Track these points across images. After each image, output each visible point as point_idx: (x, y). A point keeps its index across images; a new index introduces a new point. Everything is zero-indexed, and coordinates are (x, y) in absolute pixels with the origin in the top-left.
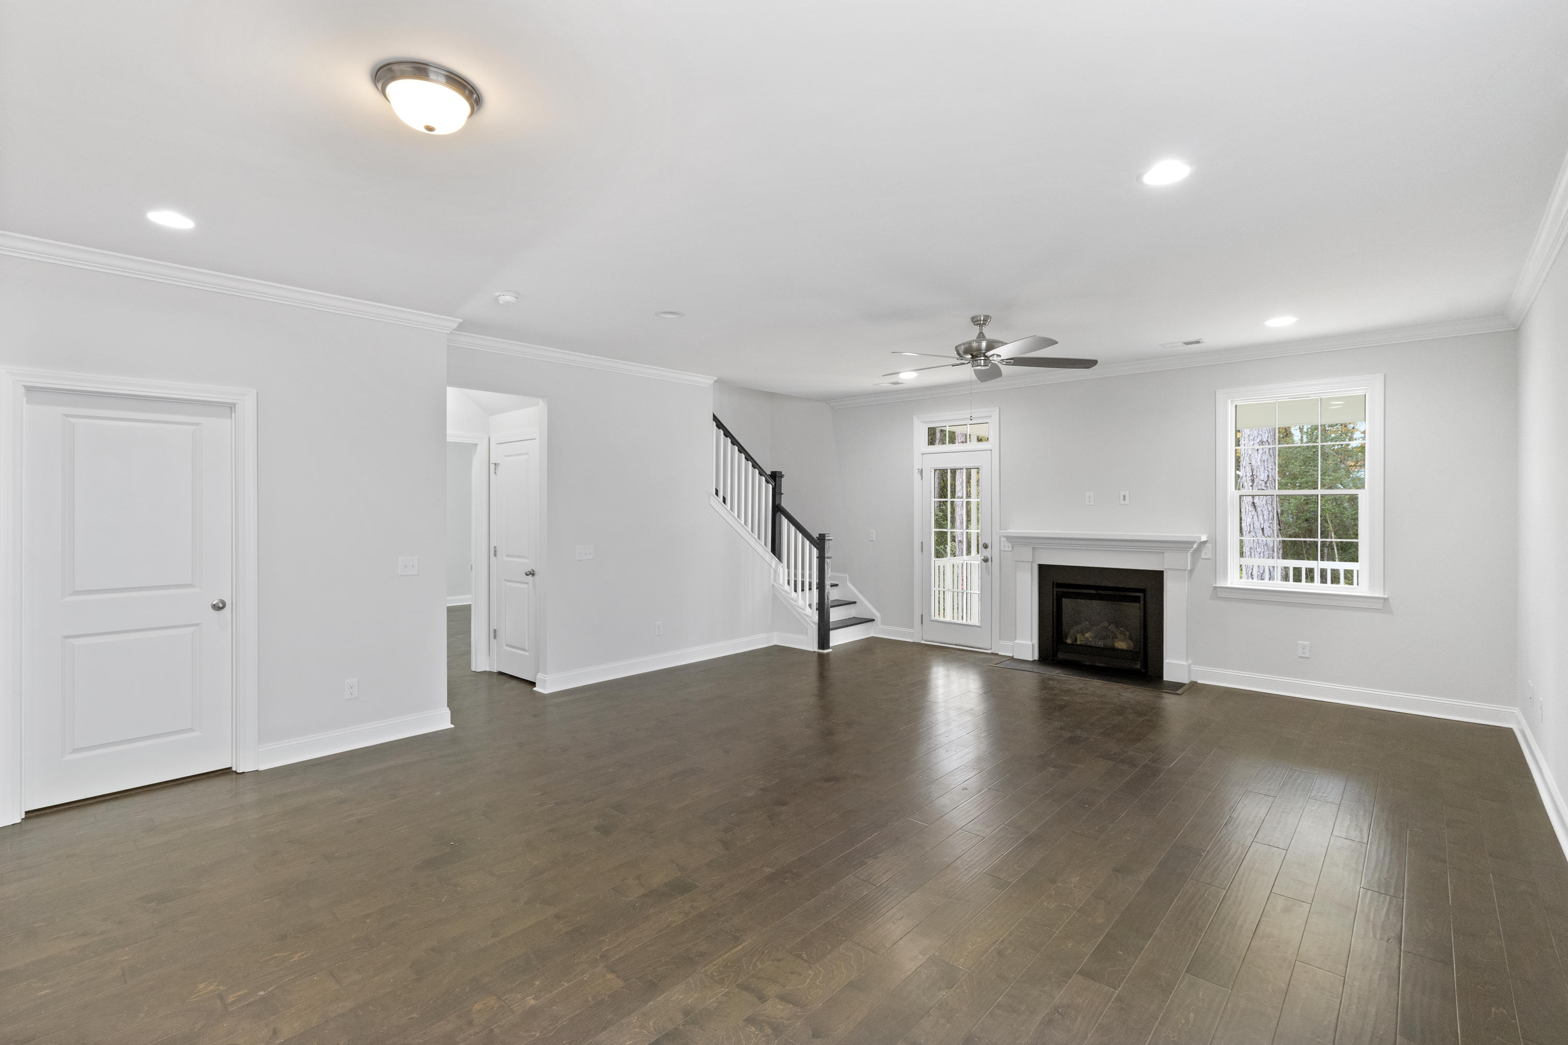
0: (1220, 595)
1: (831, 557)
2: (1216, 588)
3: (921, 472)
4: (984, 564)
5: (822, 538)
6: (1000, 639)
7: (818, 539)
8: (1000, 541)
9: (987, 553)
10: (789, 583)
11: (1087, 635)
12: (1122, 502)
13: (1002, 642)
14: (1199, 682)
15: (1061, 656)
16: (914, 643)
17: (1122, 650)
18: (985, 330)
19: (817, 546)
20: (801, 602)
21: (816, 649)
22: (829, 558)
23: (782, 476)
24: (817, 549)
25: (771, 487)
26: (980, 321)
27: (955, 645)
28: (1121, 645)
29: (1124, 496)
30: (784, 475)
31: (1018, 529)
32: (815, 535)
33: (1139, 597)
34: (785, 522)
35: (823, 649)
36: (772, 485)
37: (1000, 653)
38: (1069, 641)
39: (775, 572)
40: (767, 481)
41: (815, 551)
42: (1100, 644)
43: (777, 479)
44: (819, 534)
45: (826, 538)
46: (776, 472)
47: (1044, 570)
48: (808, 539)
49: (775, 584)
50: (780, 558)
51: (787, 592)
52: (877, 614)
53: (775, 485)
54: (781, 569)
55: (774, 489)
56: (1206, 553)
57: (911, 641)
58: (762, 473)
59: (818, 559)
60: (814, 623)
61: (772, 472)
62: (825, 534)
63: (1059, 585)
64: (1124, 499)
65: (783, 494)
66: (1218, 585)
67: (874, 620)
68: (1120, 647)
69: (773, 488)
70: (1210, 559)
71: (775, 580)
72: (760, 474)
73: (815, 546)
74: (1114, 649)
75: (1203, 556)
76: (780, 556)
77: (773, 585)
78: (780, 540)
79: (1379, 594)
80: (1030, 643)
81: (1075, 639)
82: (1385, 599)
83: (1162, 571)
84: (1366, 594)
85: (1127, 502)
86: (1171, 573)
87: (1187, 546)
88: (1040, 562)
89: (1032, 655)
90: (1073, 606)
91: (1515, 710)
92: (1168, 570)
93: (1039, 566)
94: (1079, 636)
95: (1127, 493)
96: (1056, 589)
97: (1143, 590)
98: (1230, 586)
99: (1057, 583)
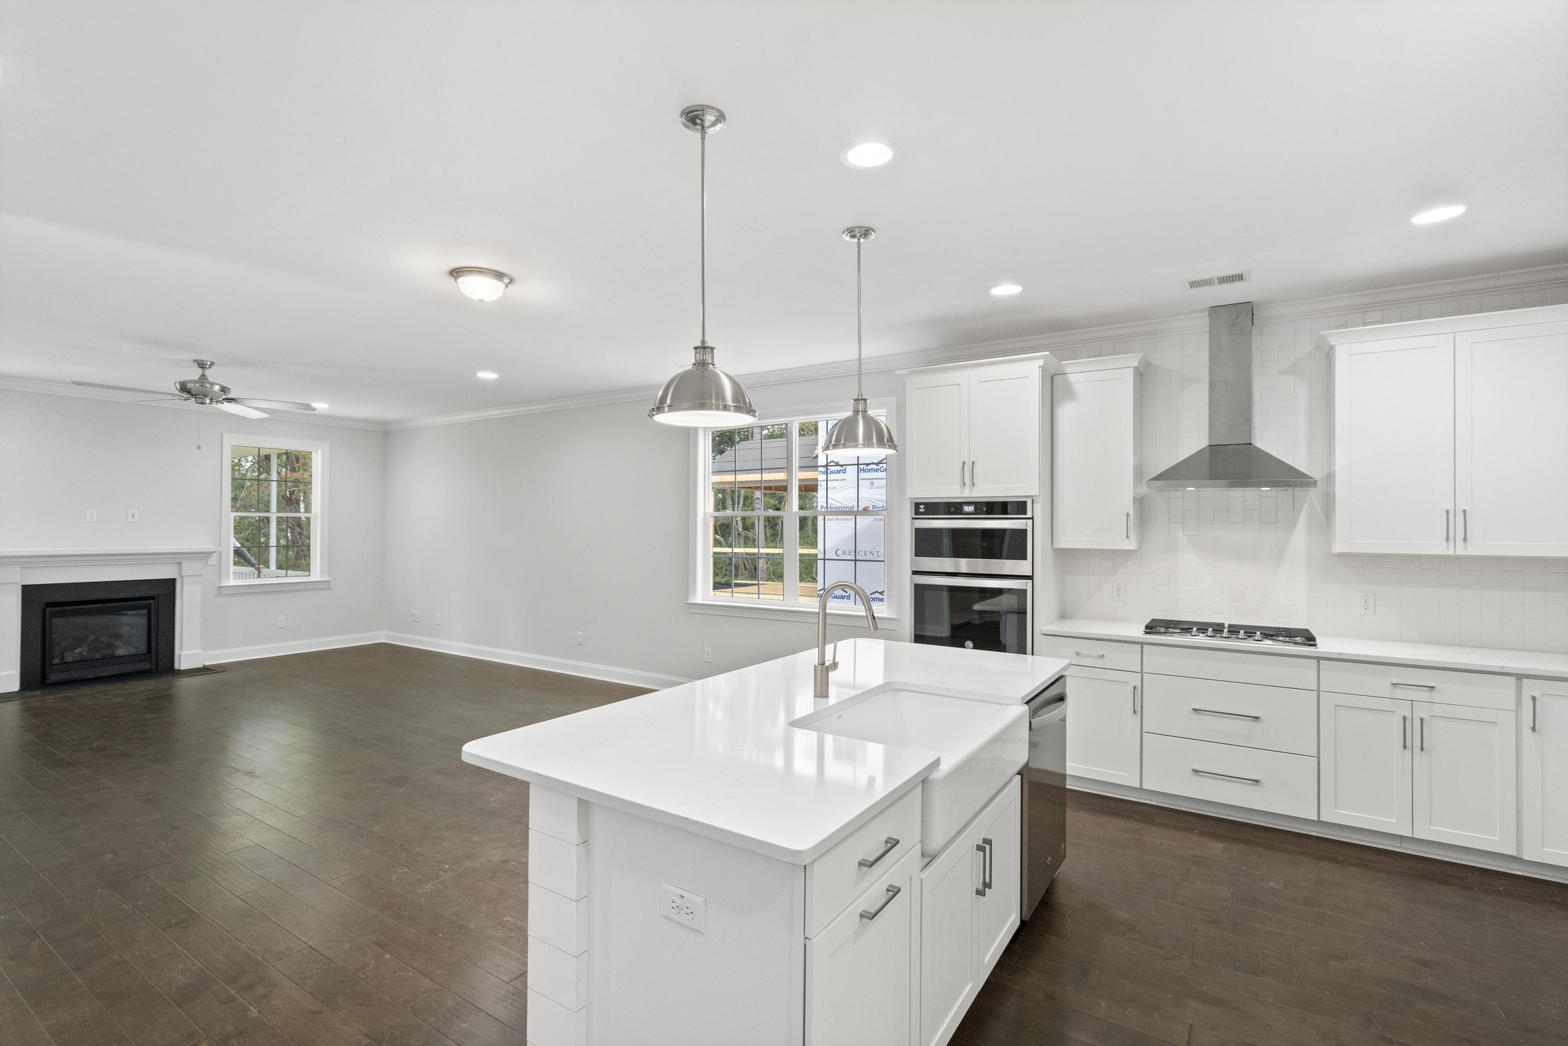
0: (224, 592)
2: (220, 587)
11: (78, 650)
12: (130, 519)
14: (208, 664)
15: (54, 677)
17: (124, 655)
18: (208, 373)
26: (207, 365)
28: (123, 650)
29: (133, 514)
38: (58, 660)
42: (97, 655)
47: (29, 591)
56: (212, 560)
63: (52, 604)
64: (133, 517)
66: (222, 585)
68: (122, 653)
70: (216, 564)
74: (113, 657)
75: (210, 563)
79: (326, 579)
80: (15, 672)
81: (62, 657)
82: (328, 581)
83: (174, 580)
84: (318, 579)
85: (136, 519)
86: (185, 579)
87: (203, 556)
88: (23, 584)
89: (15, 687)
90: (61, 626)
91: (384, 632)
92: (181, 577)
93: (25, 587)
94: (68, 653)
95: (135, 511)
96: (47, 609)
97: (153, 597)
98: (230, 584)
99: (46, 604)
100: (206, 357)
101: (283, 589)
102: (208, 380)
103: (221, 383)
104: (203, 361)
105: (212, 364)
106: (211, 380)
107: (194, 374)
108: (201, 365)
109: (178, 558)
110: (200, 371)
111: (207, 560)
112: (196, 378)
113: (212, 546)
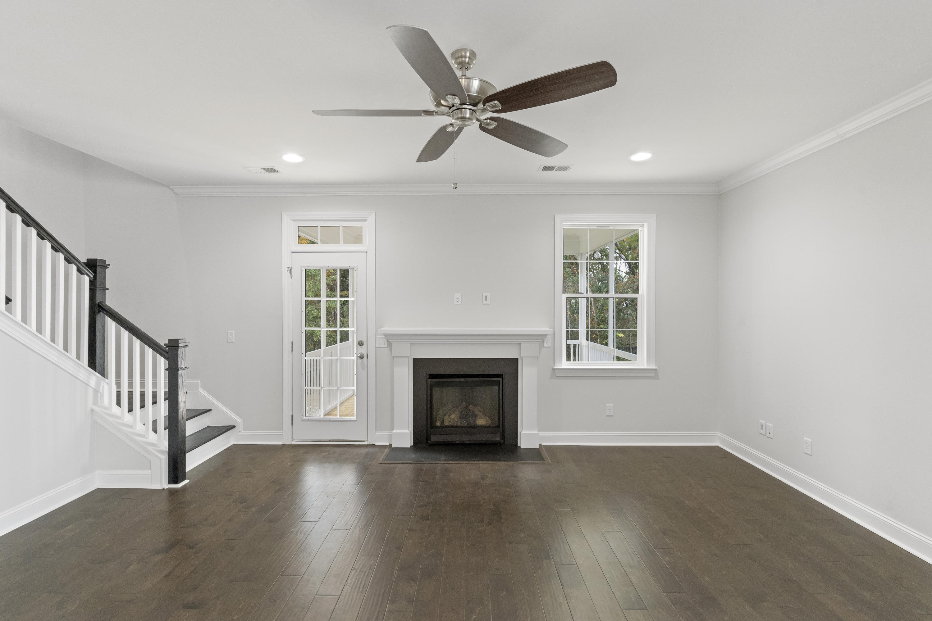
0: (557, 375)
1: (186, 368)
2: (554, 370)
3: (291, 271)
4: (360, 361)
5: (174, 345)
6: (376, 430)
7: (168, 347)
8: (376, 338)
9: (363, 350)
10: (119, 403)
11: (453, 416)
12: (484, 302)
13: (378, 433)
14: (543, 444)
15: (434, 438)
16: (283, 446)
17: (483, 426)
19: (166, 355)
20: (139, 427)
21: (166, 486)
22: (183, 369)
23: (107, 266)
24: (166, 358)
25: (86, 280)
26: (465, 57)
27: (330, 441)
28: (481, 421)
29: (486, 297)
30: (109, 265)
31: (393, 327)
32: (163, 341)
33: (499, 381)
34: (111, 326)
35: (176, 482)
36: (89, 276)
37: (377, 444)
38: (438, 424)
39: (96, 391)
40: (79, 271)
41: (162, 363)
42: (465, 423)
43: (98, 269)
44: (169, 340)
45: (180, 345)
46: (96, 260)
47: (418, 363)
48: (150, 347)
49: (95, 408)
50: (103, 373)
51: (117, 417)
52: (237, 420)
53: (95, 277)
54: (106, 388)
55: (92, 283)
56: (547, 343)
57: (281, 443)
58: (70, 259)
59: (167, 372)
60: (162, 452)
61: (88, 260)
62: (178, 340)
63: (432, 376)
64: (486, 300)
65: (107, 289)
66: (555, 367)
67: (234, 427)
68: (481, 424)
69: (90, 281)
70: (550, 347)
71: (95, 403)
72: (67, 260)
73: (162, 355)
74: (475, 427)
75: (545, 345)
76: (104, 369)
77: (92, 410)
78: (104, 349)
79: (652, 367)
80: (407, 431)
81: (443, 422)
82: (656, 370)
83: (517, 360)
84: (645, 367)
85: (488, 302)
86: (524, 359)
87: (539, 338)
88: (415, 357)
89: (408, 442)
91: (718, 434)
92: (522, 358)
93: (415, 360)
94: (446, 418)
95: (488, 294)
96: (429, 380)
97: (502, 375)
98: (564, 367)
99: (430, 375)
109: (518, 339)
111: (543, 342)
113: (548, 329)
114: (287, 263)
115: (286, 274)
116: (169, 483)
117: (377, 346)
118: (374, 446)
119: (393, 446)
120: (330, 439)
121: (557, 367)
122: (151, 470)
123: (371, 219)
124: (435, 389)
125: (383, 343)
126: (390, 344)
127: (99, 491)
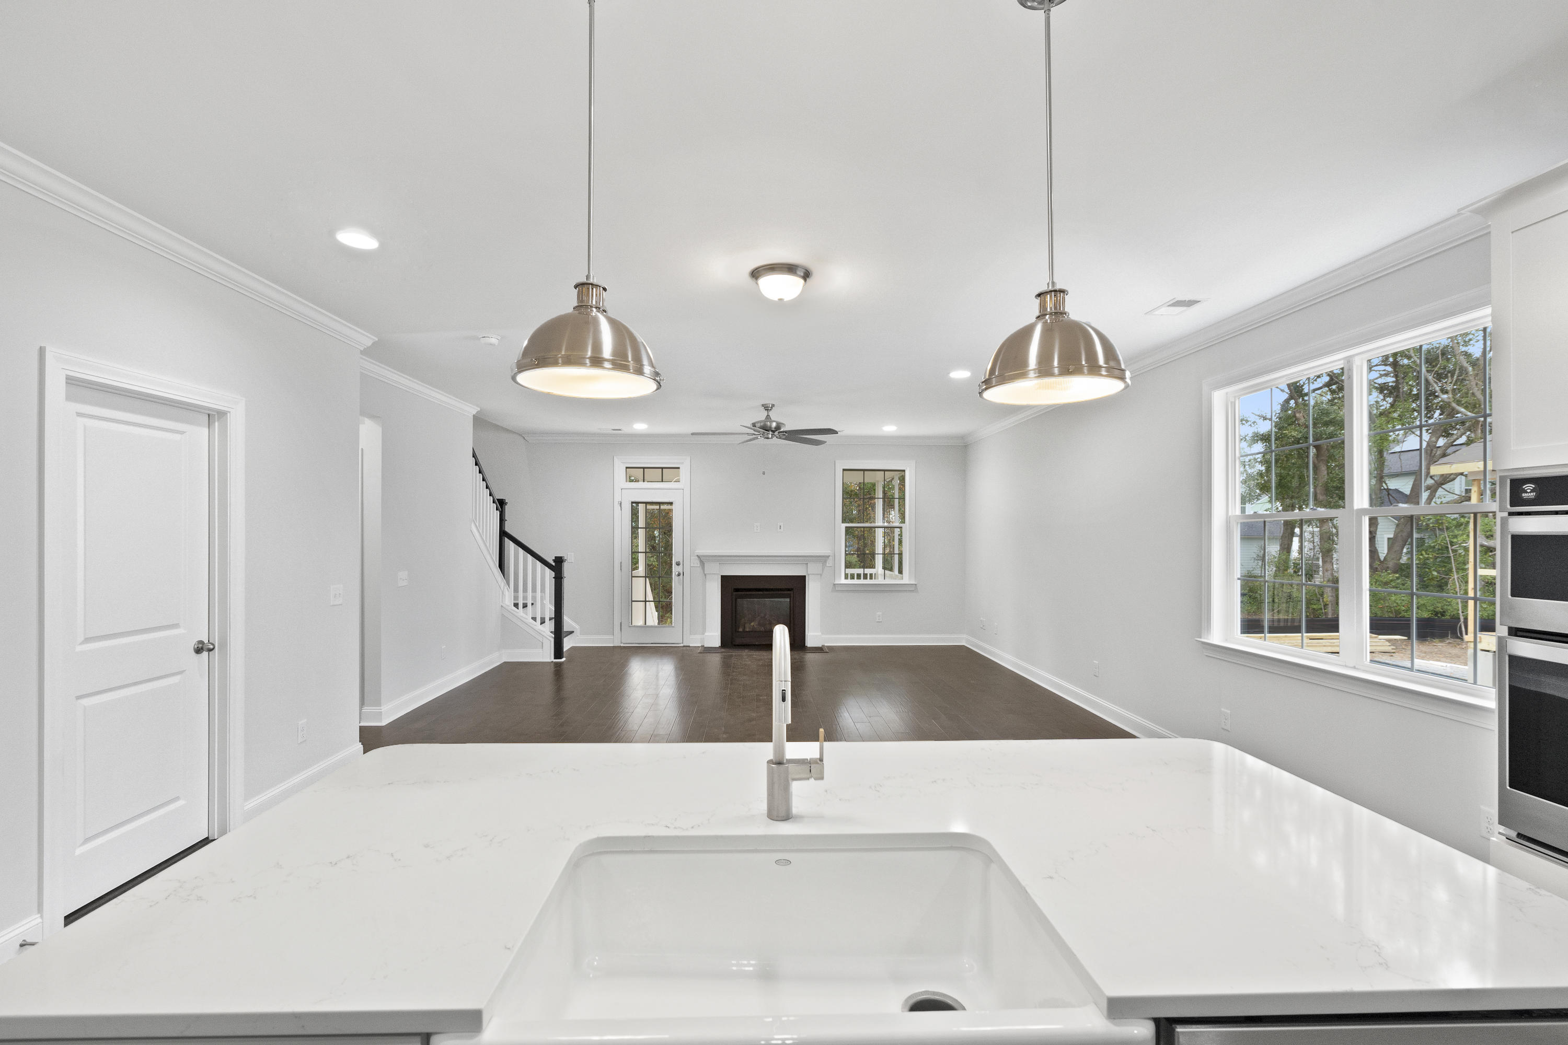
0: (837, 587)
2: (834, 586)
3: (619, 503)
4: (677, 577)
5: (559, 561)
6: (690, 635)
7: (554, 562)
8: (689, 559)
9: (679, 569)
11: (752, 624)
12: (779, 530)
13: (692, 637)
14: (826, 645)
15: (737, 640)
16: (614, 647)
18: (771, 413)
19: (552, 568)
20: (531, 621)
21: (552, 661)
24: (553, 571)
25: (498, 513)
27: (652, 644)
29: (780, 526)
31: (705, 550)
32: (550, 559)
33: (790, 595)
34: (512, 546)
35: (559, 658)
36: (499, 511)
37: (691, 645)
38: (741, 630)
39: (503, 593)
40: (497, 508)
42: (762, 629)
44: (555, 558)
45: (564, 561)
47: (725, 580)
48: (541, 562)
50: (507, 580)
51: (515, 611)
52: (576, 627)
54: (507, 590)
56: (829, 563)
57: (611, 645)
59: (553, 580)
60: (550, 636)
61: (500, 499)
62: (563, 557)
63: (736, 590)
66: (836, 583)
67: (573, 632)
69: (500, 515)
70: (831, 566)
73: (550, 569)
75: (827, 565)
76: (508, 578)
77: (502, 606)
78: (508, 562)
79: (913, 583)
80: (716, 634)
81: (743, 628)
82: (916, 585)
83: (805, 576)
84: (909, 583)
85: (782, 530)
86: (810, 577)
87: (823, 559)
88: (722, 574)
89: (717, 643)
90: (745, 604)
91: (965, 636)
92: (809, 575)
93: (722, 577)
94: (747, 625)
95: (782, 524)
96: (735, 593)
97: (793, 589)
98: (842, 583)
99: (734, 589)
100: (769, 402)
101: (877, 589)
102: (771, 419)
103: (776, 420)
104: (767, 404)
105: (773, 405)
106: (773, 419)
107: (761, 416)
108: (767, 408)
109: (805, 560)
110: (765, 413)
111: (825, 562)
112: (763, 418)
113: (829, 552)
114: (617, 499)
115: (617, 507)
116: (555, 659)
117: (692, 565)
118: (689, 646)
119: (705, 646)
120: (652, 642)
121: (836, 582)
122: (542, 648)
123: (687, 462)
124: (739, 600)
125: (697, 563)
126: (702, 564)
127: (506, 664)
